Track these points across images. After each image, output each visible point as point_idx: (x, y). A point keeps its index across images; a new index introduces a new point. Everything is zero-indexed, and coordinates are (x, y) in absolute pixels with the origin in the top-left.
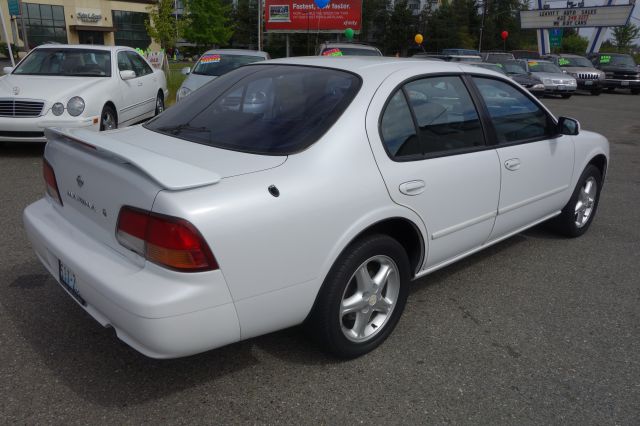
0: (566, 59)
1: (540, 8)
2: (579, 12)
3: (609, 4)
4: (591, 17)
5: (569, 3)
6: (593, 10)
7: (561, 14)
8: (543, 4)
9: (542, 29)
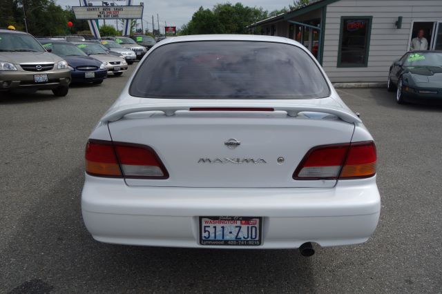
0: (120, 39)
1: (86, 6)
2: (112, 9)
3: (129, 5)
4: (120, 12)
5: (104, 3)
6: (120, 8)
7: (101, 9)
8: (87, 3)
9: (91, 20)
